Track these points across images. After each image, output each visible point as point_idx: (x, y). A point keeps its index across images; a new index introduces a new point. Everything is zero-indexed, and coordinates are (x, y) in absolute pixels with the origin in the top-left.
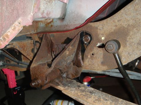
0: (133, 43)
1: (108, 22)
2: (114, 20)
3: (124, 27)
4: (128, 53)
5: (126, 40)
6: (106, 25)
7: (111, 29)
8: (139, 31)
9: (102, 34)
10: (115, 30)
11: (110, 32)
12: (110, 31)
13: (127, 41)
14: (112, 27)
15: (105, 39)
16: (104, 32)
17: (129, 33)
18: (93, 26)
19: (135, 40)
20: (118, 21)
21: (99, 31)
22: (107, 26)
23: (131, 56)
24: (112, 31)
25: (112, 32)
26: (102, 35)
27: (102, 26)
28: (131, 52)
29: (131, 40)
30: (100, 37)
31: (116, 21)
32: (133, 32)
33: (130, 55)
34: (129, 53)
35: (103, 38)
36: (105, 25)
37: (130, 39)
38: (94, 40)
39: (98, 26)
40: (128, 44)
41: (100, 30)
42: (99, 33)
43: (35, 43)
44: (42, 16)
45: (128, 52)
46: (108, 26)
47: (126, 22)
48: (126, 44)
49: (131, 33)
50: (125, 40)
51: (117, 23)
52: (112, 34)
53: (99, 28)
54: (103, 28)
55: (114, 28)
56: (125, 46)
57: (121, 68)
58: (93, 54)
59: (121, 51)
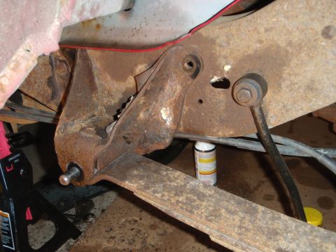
0: (296, 84)
1: (242, 30)
2: (256, 28)
3: (280, 47)
4: (282, 105)
5: (281, 77)
6: (236, 37)
7: (249, 46)
8: (312, 58)
9: (225, 57)
10: (256, 51)
11: (246, 54)
12: (245, 52)
13: (284, 80)
14: (250, 43)
15: (233, 70)
16: (231, 53)
17: (290, 61)
18: (204, 34)
19: (301, 78)
20: (266, 30)
21: (217, 48)
22: (238, 38)
23: (290, 112)
24: (250, 52)
25: (249, 56)
26: (225, 60)
27: (225, 39)
28: (289, 103)
29: (292, 78)
30: (220, 65)
31: (262, 30)
32: (298, 60)
33: (287, 111)
34: (284, 106)
35: (227, 68)
36: (233, 36)
37: (290, 75)
38: (205, 68)
39: (217, 37)
40: (283, 85)
41: (221, 46)
42: (218, 54)
43: (54, 63)
44: (81, 19)
45: (283, 103)
46: (241, 40)
47: (285, 35)
48: (280, 86)
49: (294, 61)
50: (279, 77)
51: (264, 36)
52: (249, 58)
53: (218, 41)
54: (228, 44)
55: (254, 45)
56: (279, 89)
57: (265, 139)
58: (201, 101)
59: (268, 101)
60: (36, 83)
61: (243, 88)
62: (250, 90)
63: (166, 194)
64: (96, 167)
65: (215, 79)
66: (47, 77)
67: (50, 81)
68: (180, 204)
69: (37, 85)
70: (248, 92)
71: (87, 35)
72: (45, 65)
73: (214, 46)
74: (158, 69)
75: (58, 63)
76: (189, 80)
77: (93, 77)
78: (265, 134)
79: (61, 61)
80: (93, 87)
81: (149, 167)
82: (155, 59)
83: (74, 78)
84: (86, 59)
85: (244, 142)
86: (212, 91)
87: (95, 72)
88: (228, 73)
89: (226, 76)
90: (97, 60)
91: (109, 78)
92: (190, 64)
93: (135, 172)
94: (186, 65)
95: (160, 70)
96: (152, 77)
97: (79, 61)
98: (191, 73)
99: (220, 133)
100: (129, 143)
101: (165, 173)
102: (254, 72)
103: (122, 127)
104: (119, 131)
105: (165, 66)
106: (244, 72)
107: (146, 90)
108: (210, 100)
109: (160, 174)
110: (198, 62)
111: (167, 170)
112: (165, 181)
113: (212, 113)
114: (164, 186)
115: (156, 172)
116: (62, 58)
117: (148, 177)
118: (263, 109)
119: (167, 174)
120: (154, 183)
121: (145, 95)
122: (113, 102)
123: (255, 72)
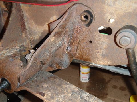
7: (130, 6)
9: (111, 14)
10: (135, 10)
11: (127, 12)
12: (126, 10)
15: (115, 22)
16: (116, 10)
21: (106, 7)
24: (130, 10)
25: (129, 13)
26: (111, 15)
35: (112, 21)
38: (96, 20)
41: (109, 5)
42: (106, 11)
46: (124, 1)
52: (129, 15)
53: (107, 2)
55: (134, 5)
57: (134, 71)
58: (91, 42)
61: (124, 36)
62: (130, 38)
64: (19, 81)
65: (102, 28)
73: (104, 5)
74: (64, 19)
75: (4, 12)
76: (84, 27)
77: (24, 22)
78: (135, 67)
79: (5, 11)
81: (55, 81)
82: (62, 13)
83: (10, 22)
85: (116, 68)
86: (98, 36)
87: (25, 19)
88: (112, 24)
89: (110, 27)
90: (27, 12)
91: (33, 23)
92: (86, 17)
93: (46, 85)
94: (83, 18)
96: (60, 24)
97: (14, 11)
98: (86, 23)
99: (101, 63)
100: (43, 64)
101: (65, 86)
103: (38, 56)
104: (36, 59)
105: (69, 17)
106: (124, 25)
107: (56, 33)
108: (97, 41)
109: (62, 87)
110: (92, 16)
111: (66, 84)
112: (64, 93)
113: (97, 49)
114: (64, 97)
115: (59, 85)
116: (6, 9)
117: (54, 89)
118: (135, 50)
119: (66, 88)
120: (57, 94)
121: (54, 35)
123: (132, 24)
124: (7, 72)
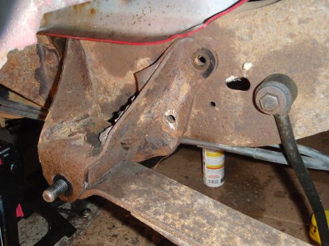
1: (269, 21)
2: (287, 18)
3: (317, 42)
4: (314, 114)
5: (315, 80)
6: (261, 29)
7: (277, 41)
9: (246, 53)
10: (286, 47)
11: (272, 50)
12: (272, 48)
13: (319, 84)
14: (279, 38)
15: (254, 68)
16: (253, 48)
18: (220, 24)
20: (301, 22)
21: (237, 42)
22: (264, 30)
23: (323, 123)
24: (278, 48)
25: (276, 52)
26: (245, 57)
27: (247, 31)
28: (324, 112)
30: (239, 62)
31: (295, 21)
33: (321, 121)
34: (317, 116)
35: (248, 66)
36: (257, 28)
37: (327, 78)
38: (220, 65)
39: (237, 28)
40: (318, 90)
41: (241, 39)
42: (237, 48)
43: (43, 53)
46: (267, 33)
47: (325, 29)
48: (313, 90)
50: (313, 80)
51: (297, 29)
52: (277, 56)
53: (237, 33)
54: (251, 37)
55: (283, 40)
56: (312, 94)
57: (291, 154)
58: (213, 104)
59: (297, 107)
60: (20, 76)
61: (267, 94)
62: (276, 96)
63: (170, 215)
64: (87, 180)
65: (231, 79)
66: (34, 69)
67: (38, 74)
68: (187, 230)
69: (21, 79)
70: (275, 98)
71: (79, 21)
72: (32, 54)
73: (232, 39)
74: (162, 65)
75: (47, 52)
76: (200, 78)
77: (87, 71)
78: (292, 148)
79: (49, 50)
80: (86, 82)
81: (149, 179)
82: (159, 53)
83: (64, 72)
84: (79, 49)
85: (262, 152)
86: (227, 93)
87: (90, 65)
88: (248, 72)
89: (245, 76)
90: (92, 51)
91: (105, 72)
92: (202, 60)
93: (133, 187)
94: (197, 61)
95: (165, 66)
96: (156, 75)
97: (69, 52)
98: (204, 71)
99: (235, 142)
100: (127, 149)
101: (168, 187)
102: (281, 73)
103: (119, 133)
104: (114, 139)
105: (171, 61)
106: (269, 73)
107: (148, 90)
108: (225, 103)
109: (162, 189)
110: (212, 58)
111: (171, 183)
112: (168, 199)
113: (226, 118)
114: (167, 205)
115: (158, 186)
116: (52, 47)
117: (149, 192)
118: (290, 117)
119: (171, 190)
120: (155, 201)
121: (146, 95)
122: (109, 100)
123: (283, 72)
124: (66, 163)
